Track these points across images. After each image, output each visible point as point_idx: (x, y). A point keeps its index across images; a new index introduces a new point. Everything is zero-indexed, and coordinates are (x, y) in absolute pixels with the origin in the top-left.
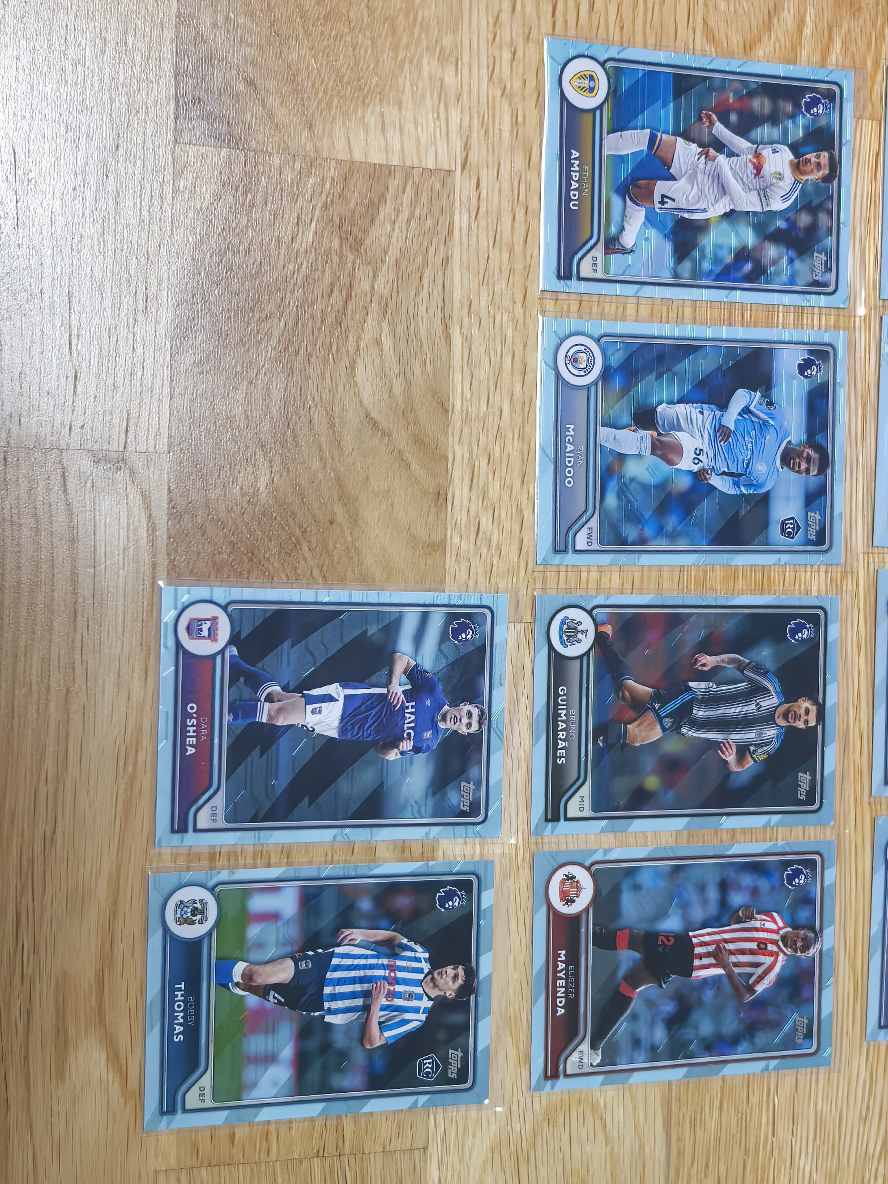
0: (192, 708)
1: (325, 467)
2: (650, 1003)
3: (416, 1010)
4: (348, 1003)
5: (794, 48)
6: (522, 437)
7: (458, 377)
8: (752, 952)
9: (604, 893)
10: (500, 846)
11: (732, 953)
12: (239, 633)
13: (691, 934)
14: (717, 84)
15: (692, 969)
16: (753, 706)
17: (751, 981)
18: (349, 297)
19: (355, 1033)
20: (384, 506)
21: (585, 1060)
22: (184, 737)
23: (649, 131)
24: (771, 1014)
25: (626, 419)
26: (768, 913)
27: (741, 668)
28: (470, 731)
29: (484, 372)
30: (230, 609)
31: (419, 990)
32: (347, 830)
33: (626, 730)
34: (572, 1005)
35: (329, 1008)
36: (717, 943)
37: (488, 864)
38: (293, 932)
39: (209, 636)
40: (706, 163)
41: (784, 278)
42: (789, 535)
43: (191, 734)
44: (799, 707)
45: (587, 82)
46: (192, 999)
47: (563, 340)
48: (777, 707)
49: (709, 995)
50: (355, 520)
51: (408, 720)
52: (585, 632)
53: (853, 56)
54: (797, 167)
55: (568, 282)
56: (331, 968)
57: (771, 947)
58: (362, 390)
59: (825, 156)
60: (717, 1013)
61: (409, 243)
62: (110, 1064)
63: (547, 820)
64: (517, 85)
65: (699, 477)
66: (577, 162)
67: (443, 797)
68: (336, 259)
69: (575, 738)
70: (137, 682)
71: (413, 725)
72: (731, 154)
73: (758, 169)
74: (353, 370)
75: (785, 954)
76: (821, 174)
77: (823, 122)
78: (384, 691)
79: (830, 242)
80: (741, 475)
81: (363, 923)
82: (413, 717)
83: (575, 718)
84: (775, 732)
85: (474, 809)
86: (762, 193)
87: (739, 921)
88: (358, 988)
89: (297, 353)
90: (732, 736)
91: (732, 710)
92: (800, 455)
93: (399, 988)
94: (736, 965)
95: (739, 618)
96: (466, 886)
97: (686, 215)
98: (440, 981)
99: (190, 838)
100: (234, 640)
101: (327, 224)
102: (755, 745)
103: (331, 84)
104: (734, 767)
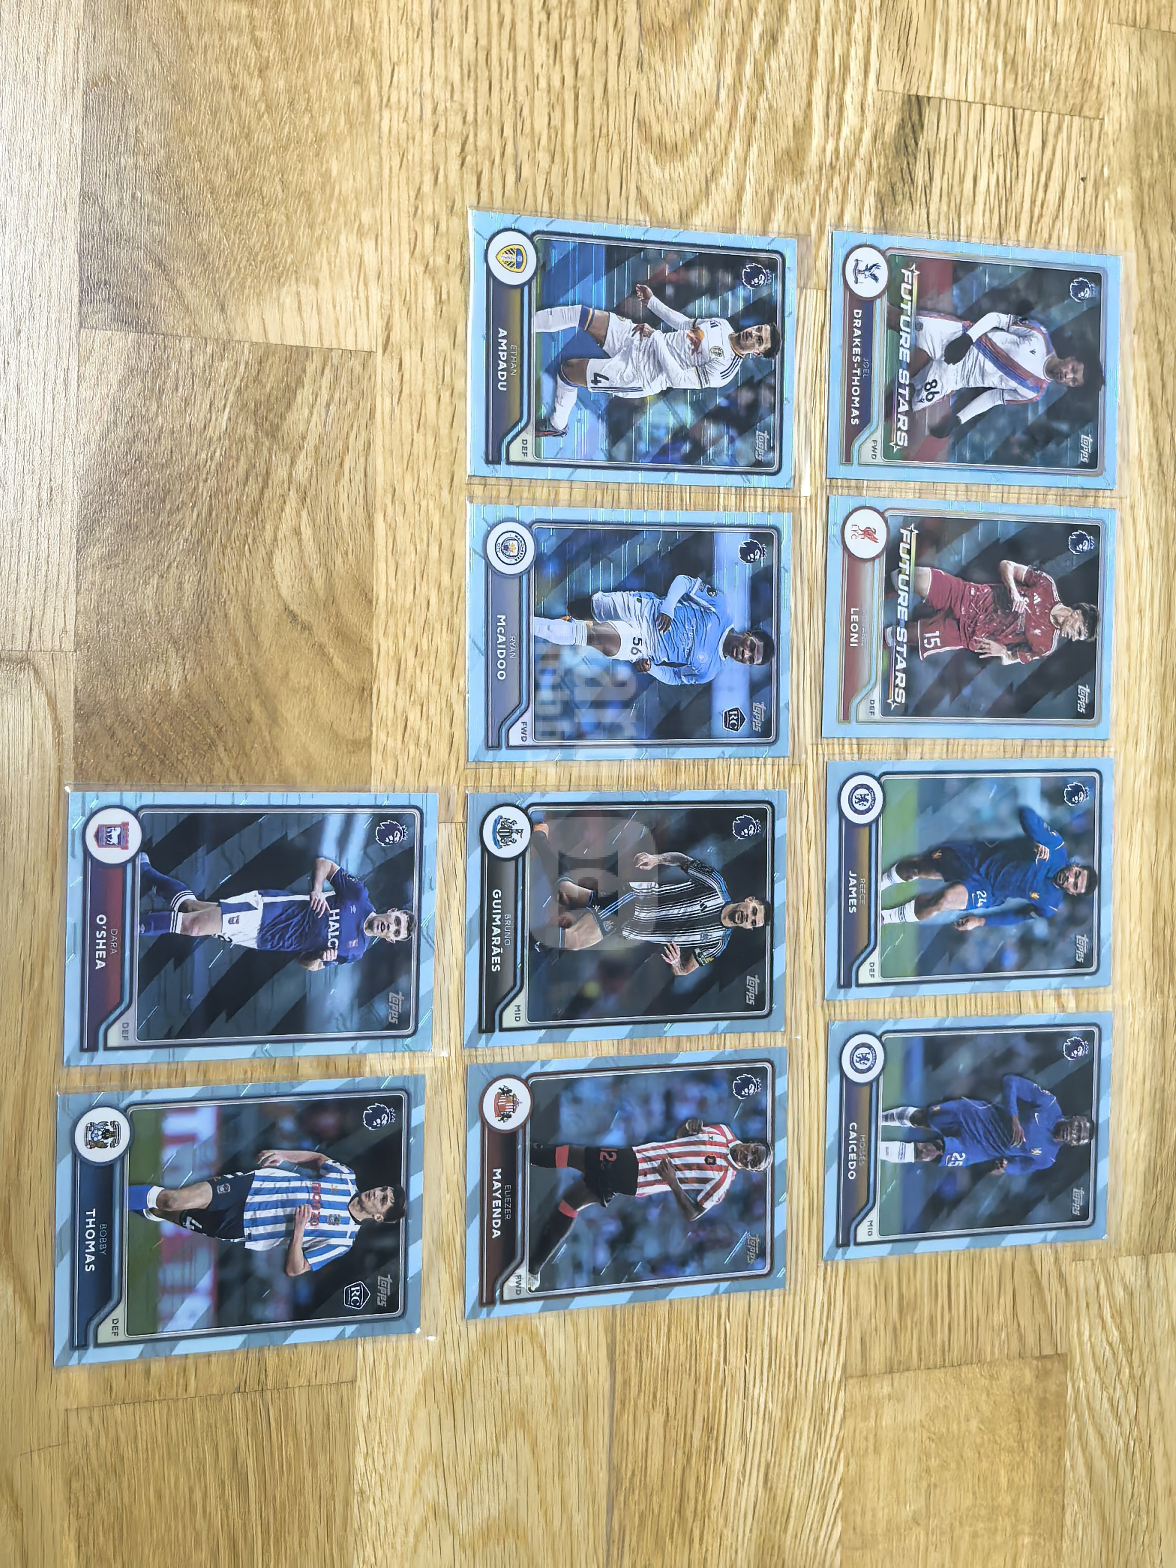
0: (101, 919)
1: (241, 664)
2: (591, 1223)
3: (343, 1235)
4: (269, 1229)
5: (733, 216)
6: (451, 628)
7: (382, 566)
8: (699, 1167)
9: (542, 1107)
10: (431, 1060)
11: (677, 1168)
12: (151, 839)
13: (635, 1149)
14: (651, 255)
15: (635, 1185)
16: (698, 907)
17: (699, 1198)
18: (265, 485)
19: (278, 1260)
20: (304, 704)
21: (523, 1285)
22: (93, 950)
23: (579, 307)
24: (721, 1233)
25: (561, 608)
26: (715, 1124)
27: (685, 866)
28: (399, 939)
29: (409, 561)
30: (141, 814)
31: (345, 1214)
32: (268, 1046)
33: (564, 935)
34: (509, 1226)
35: (250, 1234)
36: (662, 1158)
37: (418, 1079)
38: (211, 1154)
39: (119, 843)
40: (641, 340)
41: (725, 458)
42: (733, 727)
43: (101, 947)
44: (746, 907)
45: (514, 256)
46: (104, 1226)
47: (493, 527)
48: (723, 907)
49: (654, 1214)
50: (274, 717)
51: (332, 929)
52: (520, 832)
53: (796, 225)
54: (737, 341)
55: (497, 466)
56: (252, 1191)
57: (720, 1162)
58: (279, 580)
59: (766, 329)
60: (664, 1230)
61: (328, 428)
62: (17, 1296)
63: (481, 1031)
64: (440, 260)
65: (639, 667)
66: (505, 341)
67: (370, 1010)
68: (251, 446)
69: (510, 944)
70: (43, 894)
71: (337, 933)
72: (667, 329)
73: (696, 344)
74: (270, 560)
75: (735, 1168)
76: (762, 348)
77: (765, 293)
78: (307, 898)
79: (772, 420)
80: (683, 665)
81: (286, 1144)
82: (337, 925)
83: (509, 923)
84: (721, 933)
85: (403, 1021)
86: (700, 369)
87: (686, 1134)
88: (280, 1212)
89: (210, 544)
90: (676, 939)
91: (676, 911)
92: (743, 643)
93: (324, 1212)
94: (682, 1181)
95: (683, 814)
96: (395, 1103)
97: (620, 395)
98: (368, 1204)
99: (101, 1057)
100: (145, 847)
101: (241, 410)
102: (700, 947)
103: (244, 263)
104: (679, 972)
